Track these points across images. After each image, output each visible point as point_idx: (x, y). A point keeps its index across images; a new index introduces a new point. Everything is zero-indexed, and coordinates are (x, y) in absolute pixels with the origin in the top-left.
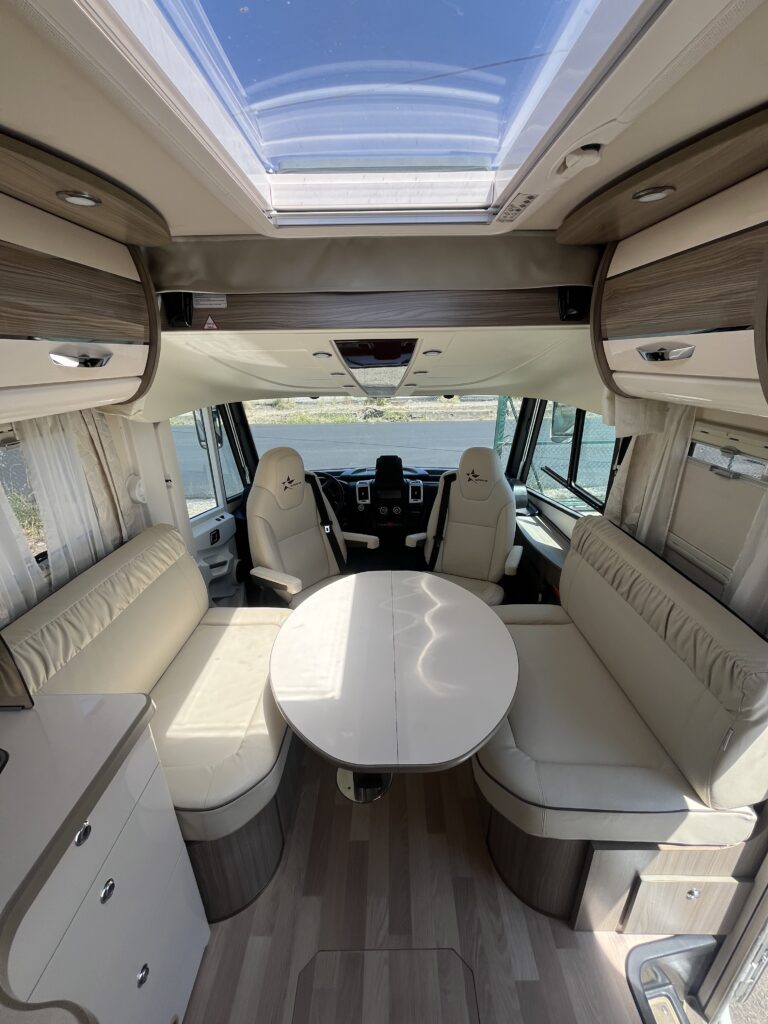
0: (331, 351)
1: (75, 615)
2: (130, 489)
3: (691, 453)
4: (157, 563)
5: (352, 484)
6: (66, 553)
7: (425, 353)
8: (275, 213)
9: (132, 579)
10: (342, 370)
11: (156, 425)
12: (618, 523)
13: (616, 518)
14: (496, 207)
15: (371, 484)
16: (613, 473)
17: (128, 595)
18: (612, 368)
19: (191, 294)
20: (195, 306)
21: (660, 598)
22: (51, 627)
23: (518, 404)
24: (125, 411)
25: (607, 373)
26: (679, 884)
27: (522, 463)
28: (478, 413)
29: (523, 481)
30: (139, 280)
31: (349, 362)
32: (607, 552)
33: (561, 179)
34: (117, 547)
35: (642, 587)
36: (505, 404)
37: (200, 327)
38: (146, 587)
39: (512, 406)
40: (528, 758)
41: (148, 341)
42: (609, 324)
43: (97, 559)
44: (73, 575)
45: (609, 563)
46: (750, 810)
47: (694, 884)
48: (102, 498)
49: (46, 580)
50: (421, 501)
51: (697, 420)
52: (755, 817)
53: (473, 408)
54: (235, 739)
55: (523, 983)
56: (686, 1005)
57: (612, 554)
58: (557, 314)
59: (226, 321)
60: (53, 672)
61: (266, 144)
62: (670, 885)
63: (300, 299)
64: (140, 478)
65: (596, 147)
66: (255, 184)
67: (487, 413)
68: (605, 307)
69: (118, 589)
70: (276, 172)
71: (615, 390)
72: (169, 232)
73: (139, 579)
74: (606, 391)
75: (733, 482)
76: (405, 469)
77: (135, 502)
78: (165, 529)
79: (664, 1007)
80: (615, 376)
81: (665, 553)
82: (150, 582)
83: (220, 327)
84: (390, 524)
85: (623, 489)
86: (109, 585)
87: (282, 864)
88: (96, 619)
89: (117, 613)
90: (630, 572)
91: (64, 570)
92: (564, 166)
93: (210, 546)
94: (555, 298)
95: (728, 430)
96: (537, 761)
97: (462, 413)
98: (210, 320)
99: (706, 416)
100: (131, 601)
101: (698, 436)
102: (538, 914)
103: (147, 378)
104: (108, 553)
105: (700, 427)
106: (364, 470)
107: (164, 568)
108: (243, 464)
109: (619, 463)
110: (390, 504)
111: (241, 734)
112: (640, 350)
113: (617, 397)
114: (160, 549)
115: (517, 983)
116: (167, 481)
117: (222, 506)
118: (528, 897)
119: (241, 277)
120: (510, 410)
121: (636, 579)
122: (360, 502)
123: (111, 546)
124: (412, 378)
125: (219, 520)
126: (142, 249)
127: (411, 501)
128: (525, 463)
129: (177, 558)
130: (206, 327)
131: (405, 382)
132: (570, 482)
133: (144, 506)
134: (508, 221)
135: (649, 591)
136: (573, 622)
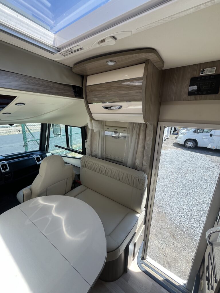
7: (16, 104)
13: (90, 155)
14: (58, 48)
18: (91, 112)
21: (115, 171)
25: (90, 113)
27: (46, 146)
28: (6, 132)
29: (48, 151)
32: (95, 164)
35: (109, 170)
36: (24, 127)
39: (27, 128)
40: (107, 236)
45: (97, 167)
50: (8, 170)
51: (106, 126)
57: (96, 165)
67: (11, 132)
71: (92, 118)
75: (118, 139)
80: (92, 114)
90: (104, 167)
94: (72, 89)
95: (114, 127)
96: (109, 235)
99: (107, 125)
101: (107, 130)
105: (106, 128)
109: (87, 140)
112: (103, 107)
113: (93, 121)
121: (106, 169)
127: (3, 171)
132: (68, 148)
135: (111, 170)
136: (88, 188)
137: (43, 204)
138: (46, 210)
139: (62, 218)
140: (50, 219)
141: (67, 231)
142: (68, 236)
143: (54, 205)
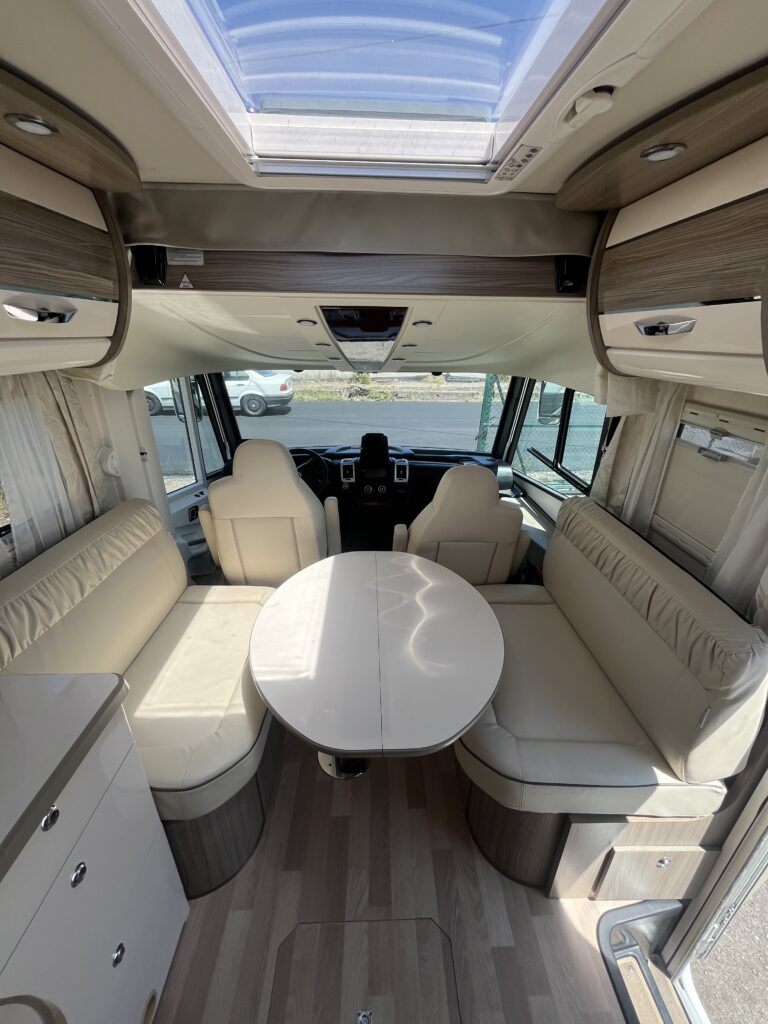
0: (316, 319)
1: (43, 592)
2: (101, 462)
3: (679, 435)
4: (132, 538)
5: (336, 461)
6: (32, 527)
7: (414, 324)
8: (257, 158)
9: (105, 556)
10: (329, 341)
11: (129, 393)
12: (603, 505)
13: (602, 500)
14: (495, 163)
15: (356, 462)
16: (600, 454)
17: (101, 571)
18: (606, 344)
19: (165, 248)
20: (170, 263)
21: (645, 578)
22: (17, 605)
23: (505, 386)
24: (93, 376)
25: (601, 350)
26: (651, 853)
27: (508, 445)
28: (464, 395)
29: (508, 462)
30: (106, 229)
31: (335, 333)
32: (592, 534)
33: (568, 129)
34: (88, 522)
35: (626, 568)
36: (492, 384)
37: (174, 285)
38: (120, 563)
39: (499, 387)
40: (509, 735)
41: (117, 299)
42: (606, 297)
43: (66, 533)
44: (41, 549)
45: (595, 543)
46: (720, 784)
47: (665, 853)
48: (71, 470)
49: (10, 555)
50: (406, 480)
51: (687, 401)
52: (725, 790)
53: (459, 389)
54: (212, 719)
55: (499, 949)
56: (650, 964)
57: (596, 535)
58: (553, 286)
59: (202, 281)
60: (18, 651)
61: (247, 78)
62: (642, 854)
63: (285, 258)
64: (112, 450)
65: (609, 90)
66: (237, 124)
67: (473, 394)
68: (602, 279)
69: (89, 565)
70: (257, 111)
71: (608, 368)
72: (138, 176)
73: (113, 556)
74: (599, 368)
75: (721, 465)
76: (391, 448)
77: (107, 475)
78: (141, 503)
79: (631, 967)
80: (609, 352)
81: (649, 534)
82: (124, 559)
83: (197, 286)
84: (375, 503)
85: (610, 470)
86: (80, 562)
87: (262, 841)
88: (66, 596)
89: (88, 591)
90: (615, 553)
91: (30, 545)
92: (573, 111)
93: (189, 523)
94: (551, 268)
95: (718, 411)
96: (517, 738)
97: (448, 394)
98: (185, 278)
99: (696, 397)
100: (104, 578)
101: (688, 417)
102: (515, 884)
103: (117, 338)
104: (78, 528)
105: (689, 408)
106: (349, 448)
107: (139, 544)
108: (224, 440)
109: (607, 445)
110: (375, 483)
111: (221, 714)
112: (637, 324)
113: (610, 375)
114: (135, 525)
115: (493, 949)
116: (142, 454)
117: (201, 482)
118: (505, 868)
119: (220, 231)
120: (497, 392)
121: (618, 563)
122: (343, 480)
123: (82, 521)
124: (400, 352)
125: (197, 496)
126: (109, 195)
127: (396, 480)
128: (512, 444)
129: (153, 534)
130: (181, 286)
131: (393, 356)
132: (555, 464)
133: (118, 479)
134: (508, 179)
135: (632, 573)
136: (555, 602)
137: (413, 570)
138: (413, 583)
139: (427, 614)
140: (405, 602)
141: (415, 640)
142: (410, 648)
143: (431, 584)
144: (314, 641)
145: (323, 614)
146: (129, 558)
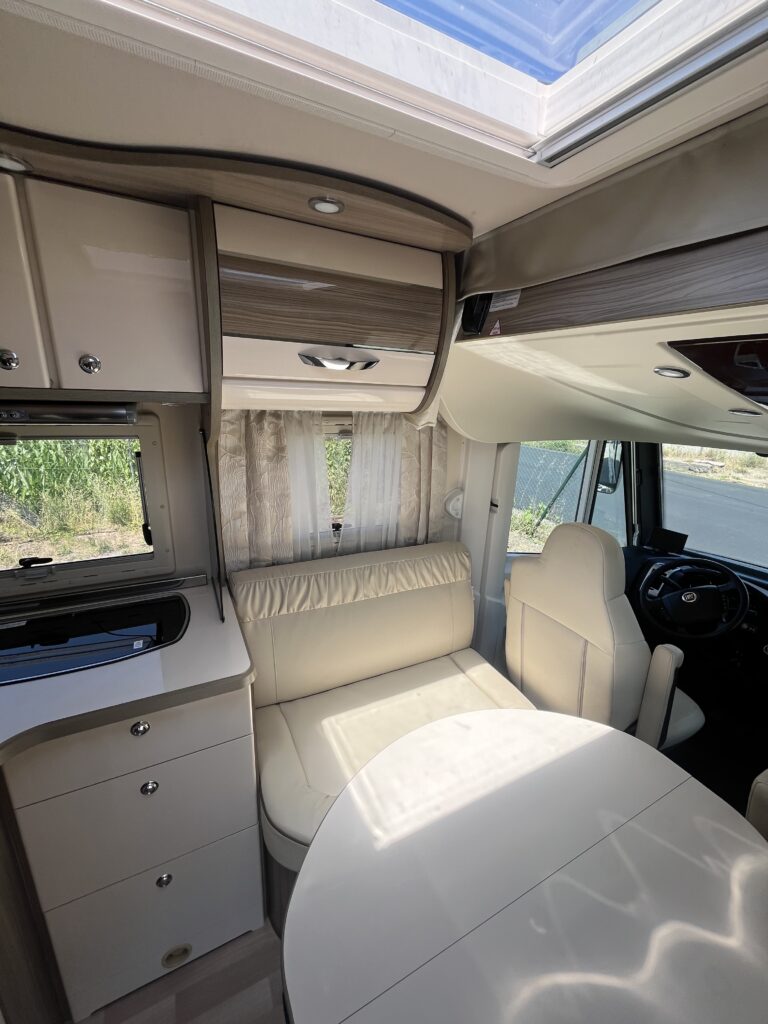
1: (325, 580)
2: (447, 501)
6: (358, 534)
11: (501, 446)
19: (491, 294)
20: (490, 310)
22: (302, 579)
24: (416, 419)
30: (441, 287)
37: (486, 335)
38: (402, 590)
41: (434, 351)
49: (334, 545)
59: (510, 324)
64: (463, 493)
69: (372, 577)
73: (397, 580)
77: (449, 514)
82: (409, 589)
83: (503, 332)
86: (367, 573)
88: (340, 592)
89: (360, 597)
91: (351, 544)
98: (497, 325)
100: (381, 595)
103: (431, 387)
104: (396, 545)
107: (431, 583)
108: (634, 521)
114: (437, 564)
116: (492, 505)
123: (403, 543)
129: (453, 580)
130: (492, 333)
133: (458, 521)
141: (557, 991)
144: (438, 808)
145: (490, 788)
146: (413, 590)
